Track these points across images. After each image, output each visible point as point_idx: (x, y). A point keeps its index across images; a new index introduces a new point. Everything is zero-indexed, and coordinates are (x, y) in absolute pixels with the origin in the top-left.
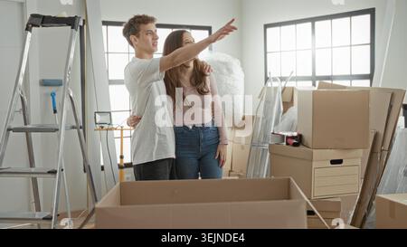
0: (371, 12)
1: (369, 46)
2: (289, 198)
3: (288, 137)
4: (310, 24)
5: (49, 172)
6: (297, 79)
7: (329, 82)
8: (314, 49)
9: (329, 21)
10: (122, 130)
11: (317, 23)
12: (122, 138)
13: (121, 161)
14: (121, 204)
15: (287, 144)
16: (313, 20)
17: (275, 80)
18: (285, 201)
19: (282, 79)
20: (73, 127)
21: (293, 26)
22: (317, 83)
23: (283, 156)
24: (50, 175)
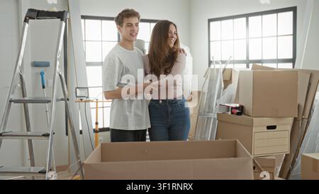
0: (294, 9)
1: (292, 37)
2: (235, 156)
3: (232, 108)
4: (244, 19)
5: (43, 135)
6: (234, 62)
7: (260, 64)
8: (248, 38)
9: (260, 17)
10: (97, 102)
11: (250, 18)
12: (97, 108)
13: (97, 127)
14: (102, 161)
15: (232, 113)
16: (247, 16)
17: (217, 63)
18: (232, 158)
19: (223, 62)
20: (62, 100)
21: (231, 21)
22: (251, 65)
23: (228, 123)
24: (43, 138)
